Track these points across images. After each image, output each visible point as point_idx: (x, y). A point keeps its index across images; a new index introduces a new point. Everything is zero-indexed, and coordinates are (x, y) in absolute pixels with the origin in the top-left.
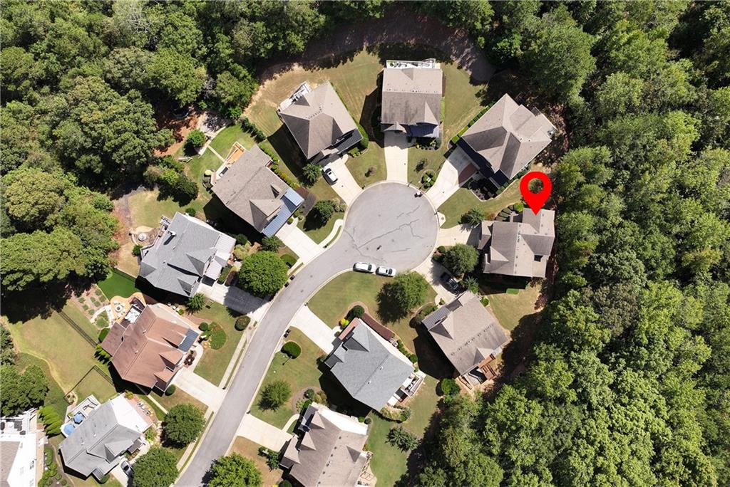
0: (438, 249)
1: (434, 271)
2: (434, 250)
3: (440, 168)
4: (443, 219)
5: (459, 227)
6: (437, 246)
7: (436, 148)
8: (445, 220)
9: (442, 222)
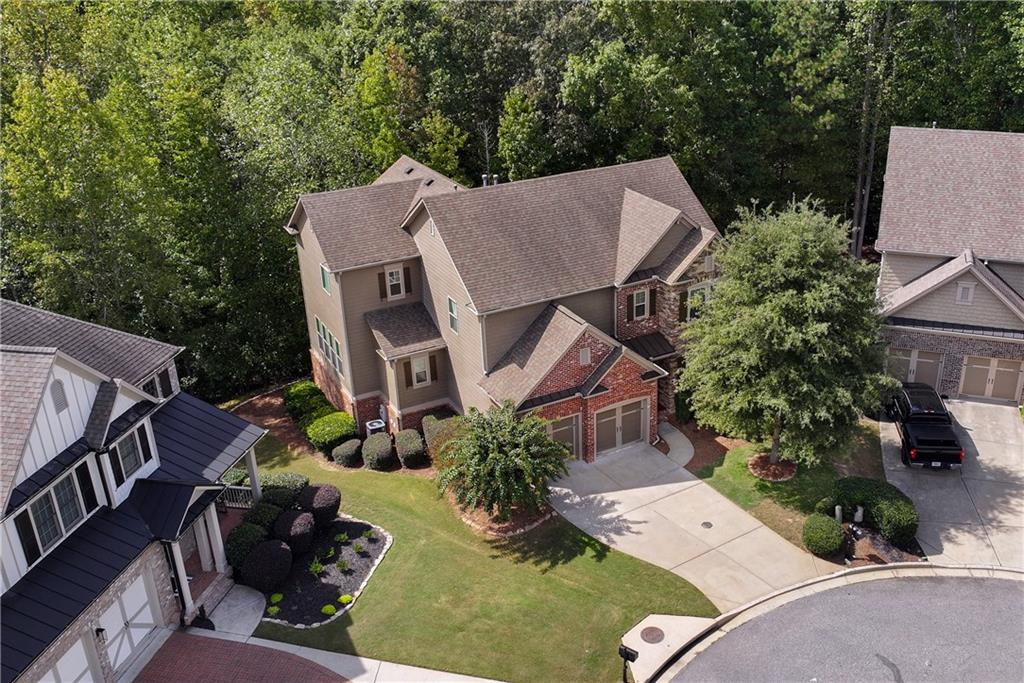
0: (841, 558)
2: (868, 573)
4: (653, 635)
5: (623, 544)
9: (679, 627)
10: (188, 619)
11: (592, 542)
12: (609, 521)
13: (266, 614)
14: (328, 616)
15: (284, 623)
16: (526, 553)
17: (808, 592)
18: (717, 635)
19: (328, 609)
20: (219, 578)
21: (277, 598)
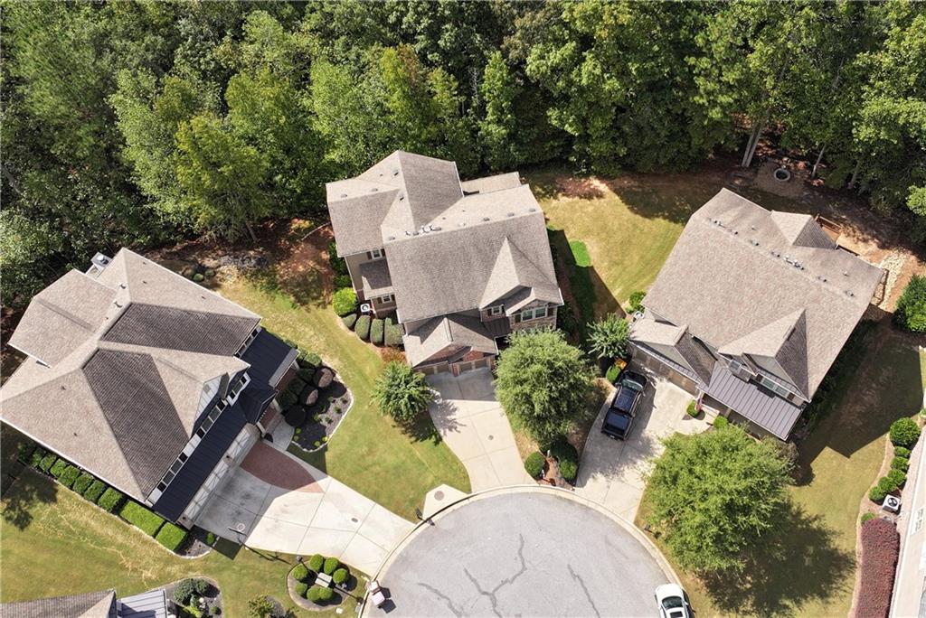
0: (538, 477)
1: (611, 467)
2: (545, 489)
3: (276, 557)
4: (439, 496)
5: (449, 438)
6: (531, 485)
7: (211, 591)
8: (444, 488)
9: (452, 494)
10: (263, 436)
11: (436, 434)
12: (449, 421)
13: (293, 439)
14: (316, 448)
15: (299, 446)
16: (407, 429)
17: (514, 491)
18: (466, 502)
19: (317, 444)
20: (277, 414)
21: (299, 431)
